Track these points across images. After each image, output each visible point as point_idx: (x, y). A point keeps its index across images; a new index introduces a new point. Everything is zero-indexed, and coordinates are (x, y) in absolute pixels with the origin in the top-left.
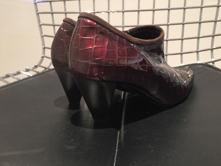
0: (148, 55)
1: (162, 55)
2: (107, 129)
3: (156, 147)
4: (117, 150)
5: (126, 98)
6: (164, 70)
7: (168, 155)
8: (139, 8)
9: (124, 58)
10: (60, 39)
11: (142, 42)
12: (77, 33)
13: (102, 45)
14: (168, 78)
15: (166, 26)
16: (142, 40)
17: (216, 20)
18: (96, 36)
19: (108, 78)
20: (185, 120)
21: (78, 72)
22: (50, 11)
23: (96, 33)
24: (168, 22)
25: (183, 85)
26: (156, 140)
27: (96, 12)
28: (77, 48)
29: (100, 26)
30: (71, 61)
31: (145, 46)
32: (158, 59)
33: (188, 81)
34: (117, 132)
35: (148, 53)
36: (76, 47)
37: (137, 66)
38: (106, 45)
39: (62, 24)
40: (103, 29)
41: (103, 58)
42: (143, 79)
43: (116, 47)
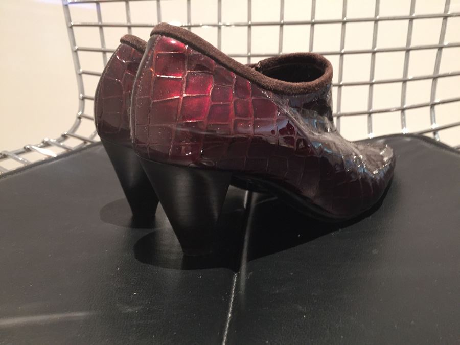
0: (299, 115)
1: (328, 116)
2: (211, 270)
3: (312, 309)
4: (230, 315)
5: (253, 204)
6: (331, 145)
7: (338, 327)
8: (282, 17)
9: (246, 120)
10: (114, 79)
11: (287, 86)
12: (148, 67)
13: (202, 93)
14: (340, 163)
15: (338, 57)
16: (286, 83)
17: (440, 45)
18: (189, 72)
19: (211, 161)
20: (375, 252)
21: (150, 148)
22: (96, 21)
23: (188, 66)
24: (342, 47)
25: (372, 178)
26: (313, 294)
27: (193, 24)
28: (148, 98)
29: (197, 53)
30: (134, 125)
31: (292, 95)
32: (320, 123)
33: (382, 170)
34: (233, 276)
35: (298, 111)
36: (146, 96)
37: (275, 137)
38: (209, 93)
39: (118, 48)
40: (203, 59)
41: (202, 120)
42: (288, 166)
43: (232, 97)
